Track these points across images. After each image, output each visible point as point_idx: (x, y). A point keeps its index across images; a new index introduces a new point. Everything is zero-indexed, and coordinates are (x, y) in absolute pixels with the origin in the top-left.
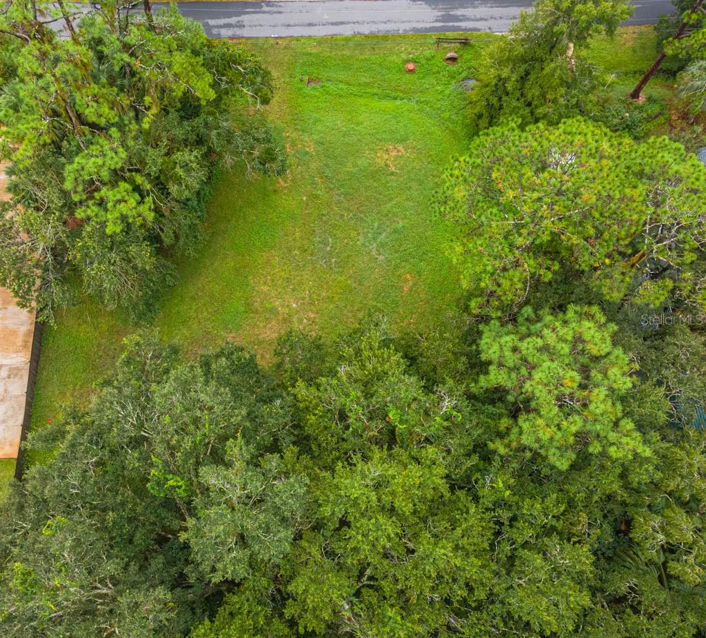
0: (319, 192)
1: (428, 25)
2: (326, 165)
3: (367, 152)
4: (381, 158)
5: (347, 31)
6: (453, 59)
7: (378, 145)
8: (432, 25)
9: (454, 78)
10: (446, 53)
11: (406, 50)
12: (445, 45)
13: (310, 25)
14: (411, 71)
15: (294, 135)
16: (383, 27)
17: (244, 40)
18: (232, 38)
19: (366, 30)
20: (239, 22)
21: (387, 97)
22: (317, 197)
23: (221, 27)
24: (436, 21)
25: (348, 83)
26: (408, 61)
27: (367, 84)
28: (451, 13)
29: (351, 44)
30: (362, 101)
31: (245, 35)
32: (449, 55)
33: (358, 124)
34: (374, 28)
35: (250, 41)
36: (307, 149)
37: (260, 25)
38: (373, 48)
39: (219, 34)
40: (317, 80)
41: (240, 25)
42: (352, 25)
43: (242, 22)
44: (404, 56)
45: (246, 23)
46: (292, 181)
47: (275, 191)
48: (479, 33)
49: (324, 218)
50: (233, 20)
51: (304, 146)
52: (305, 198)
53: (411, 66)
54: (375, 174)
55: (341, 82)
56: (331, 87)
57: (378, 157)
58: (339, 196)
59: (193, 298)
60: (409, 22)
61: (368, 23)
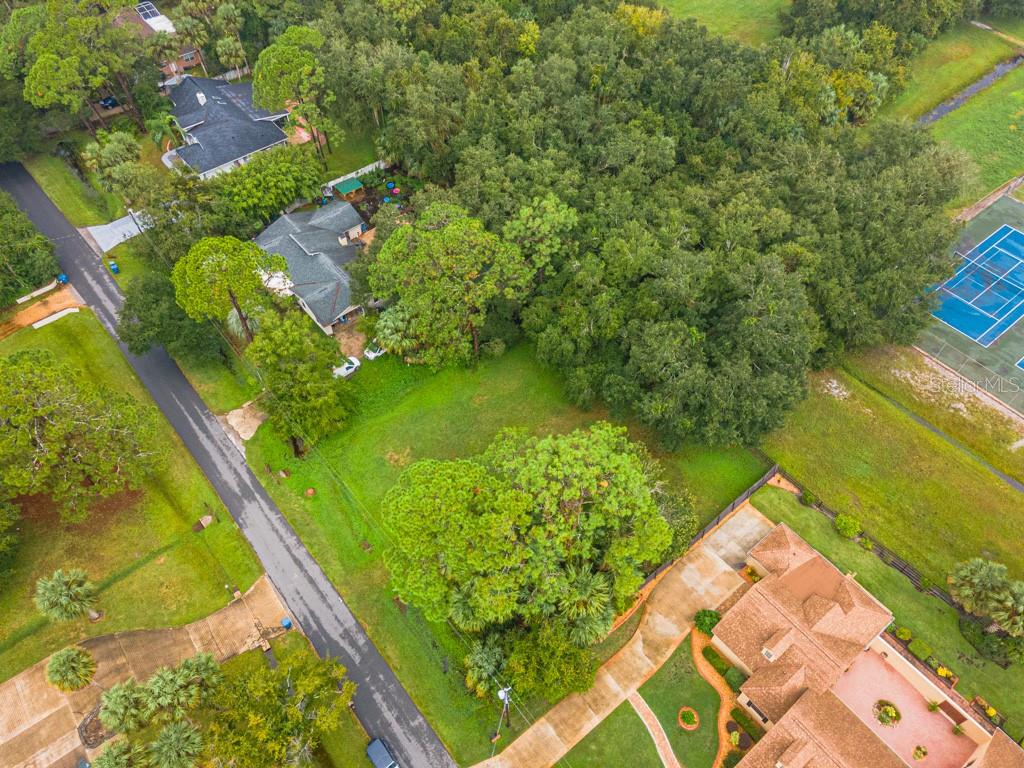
1: (263, 503)
8: (260, 500)
13: (312, 581)
16: (282, 531)
17: (360, 620)
18: (362, 630)
19: (291, 541)
20: (343, 638)
23: (358, 649)
24: (255, 499)
25: (350, 525)
27: (343, 512)
28: (240, 494)
29: (314, 540)
31: (354, 622)
32: (284, 476)
35: (357, 615)
37: (336, 617)
39: (366, 643)
41: (346, 634)
42: (294, 552)
43: (341, 635)
45: (341, 630)
50: (343, 644)
60: (266, 516)
61: (284, 542)
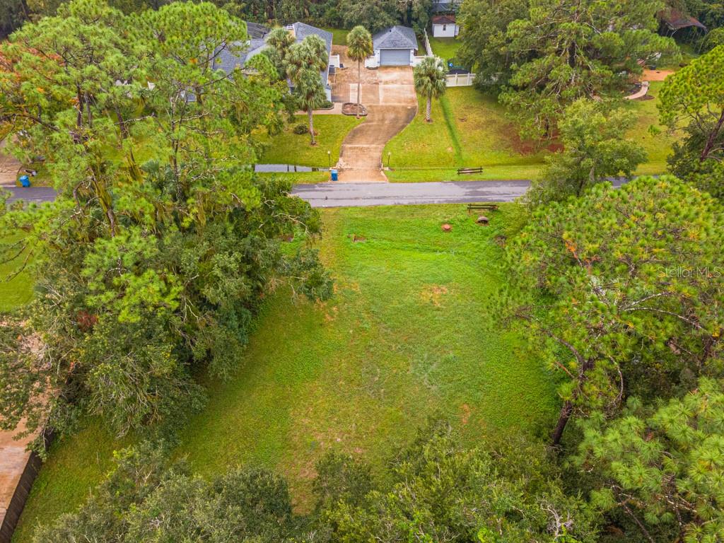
0: (366, 326)
1: (460, 198)
2: (373, 302)
3: (412, 291)
4: (426, 297)
5: (389, 203)
6: (485, 222)
7: (422, 286)
9: (487, 235)
10: (478, 217)
11: (441, 215)
12: (476, 211)
14: (447, 230)
15: (342, 279)
19: (404, 201)
21: (427, 250)
22: (364, 330)
24: (467, 195)
26: (444, 223)
30: (402, 253)
33: (402, 270)
34: (412, 201)
36: (354, 289)
37: (313, 199)
38: (412, 214)
40: (363, 238)
44: (440, 220)
46: (339, 316)
47: (321, 325)
48: (504, 203)
49: (372, 350)
51: (351, 287)
52: (351, 331)
53: (447, 226)
54: (421, 310)
55: (384, 239)
56: (375, 242)
57: (423, 296)
58: (386, 329)
59: (224, 434)
60: (443, 196)
61: (406, 197)
